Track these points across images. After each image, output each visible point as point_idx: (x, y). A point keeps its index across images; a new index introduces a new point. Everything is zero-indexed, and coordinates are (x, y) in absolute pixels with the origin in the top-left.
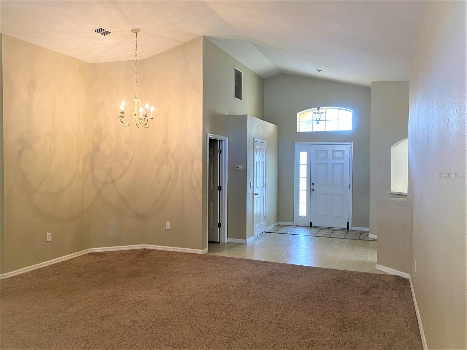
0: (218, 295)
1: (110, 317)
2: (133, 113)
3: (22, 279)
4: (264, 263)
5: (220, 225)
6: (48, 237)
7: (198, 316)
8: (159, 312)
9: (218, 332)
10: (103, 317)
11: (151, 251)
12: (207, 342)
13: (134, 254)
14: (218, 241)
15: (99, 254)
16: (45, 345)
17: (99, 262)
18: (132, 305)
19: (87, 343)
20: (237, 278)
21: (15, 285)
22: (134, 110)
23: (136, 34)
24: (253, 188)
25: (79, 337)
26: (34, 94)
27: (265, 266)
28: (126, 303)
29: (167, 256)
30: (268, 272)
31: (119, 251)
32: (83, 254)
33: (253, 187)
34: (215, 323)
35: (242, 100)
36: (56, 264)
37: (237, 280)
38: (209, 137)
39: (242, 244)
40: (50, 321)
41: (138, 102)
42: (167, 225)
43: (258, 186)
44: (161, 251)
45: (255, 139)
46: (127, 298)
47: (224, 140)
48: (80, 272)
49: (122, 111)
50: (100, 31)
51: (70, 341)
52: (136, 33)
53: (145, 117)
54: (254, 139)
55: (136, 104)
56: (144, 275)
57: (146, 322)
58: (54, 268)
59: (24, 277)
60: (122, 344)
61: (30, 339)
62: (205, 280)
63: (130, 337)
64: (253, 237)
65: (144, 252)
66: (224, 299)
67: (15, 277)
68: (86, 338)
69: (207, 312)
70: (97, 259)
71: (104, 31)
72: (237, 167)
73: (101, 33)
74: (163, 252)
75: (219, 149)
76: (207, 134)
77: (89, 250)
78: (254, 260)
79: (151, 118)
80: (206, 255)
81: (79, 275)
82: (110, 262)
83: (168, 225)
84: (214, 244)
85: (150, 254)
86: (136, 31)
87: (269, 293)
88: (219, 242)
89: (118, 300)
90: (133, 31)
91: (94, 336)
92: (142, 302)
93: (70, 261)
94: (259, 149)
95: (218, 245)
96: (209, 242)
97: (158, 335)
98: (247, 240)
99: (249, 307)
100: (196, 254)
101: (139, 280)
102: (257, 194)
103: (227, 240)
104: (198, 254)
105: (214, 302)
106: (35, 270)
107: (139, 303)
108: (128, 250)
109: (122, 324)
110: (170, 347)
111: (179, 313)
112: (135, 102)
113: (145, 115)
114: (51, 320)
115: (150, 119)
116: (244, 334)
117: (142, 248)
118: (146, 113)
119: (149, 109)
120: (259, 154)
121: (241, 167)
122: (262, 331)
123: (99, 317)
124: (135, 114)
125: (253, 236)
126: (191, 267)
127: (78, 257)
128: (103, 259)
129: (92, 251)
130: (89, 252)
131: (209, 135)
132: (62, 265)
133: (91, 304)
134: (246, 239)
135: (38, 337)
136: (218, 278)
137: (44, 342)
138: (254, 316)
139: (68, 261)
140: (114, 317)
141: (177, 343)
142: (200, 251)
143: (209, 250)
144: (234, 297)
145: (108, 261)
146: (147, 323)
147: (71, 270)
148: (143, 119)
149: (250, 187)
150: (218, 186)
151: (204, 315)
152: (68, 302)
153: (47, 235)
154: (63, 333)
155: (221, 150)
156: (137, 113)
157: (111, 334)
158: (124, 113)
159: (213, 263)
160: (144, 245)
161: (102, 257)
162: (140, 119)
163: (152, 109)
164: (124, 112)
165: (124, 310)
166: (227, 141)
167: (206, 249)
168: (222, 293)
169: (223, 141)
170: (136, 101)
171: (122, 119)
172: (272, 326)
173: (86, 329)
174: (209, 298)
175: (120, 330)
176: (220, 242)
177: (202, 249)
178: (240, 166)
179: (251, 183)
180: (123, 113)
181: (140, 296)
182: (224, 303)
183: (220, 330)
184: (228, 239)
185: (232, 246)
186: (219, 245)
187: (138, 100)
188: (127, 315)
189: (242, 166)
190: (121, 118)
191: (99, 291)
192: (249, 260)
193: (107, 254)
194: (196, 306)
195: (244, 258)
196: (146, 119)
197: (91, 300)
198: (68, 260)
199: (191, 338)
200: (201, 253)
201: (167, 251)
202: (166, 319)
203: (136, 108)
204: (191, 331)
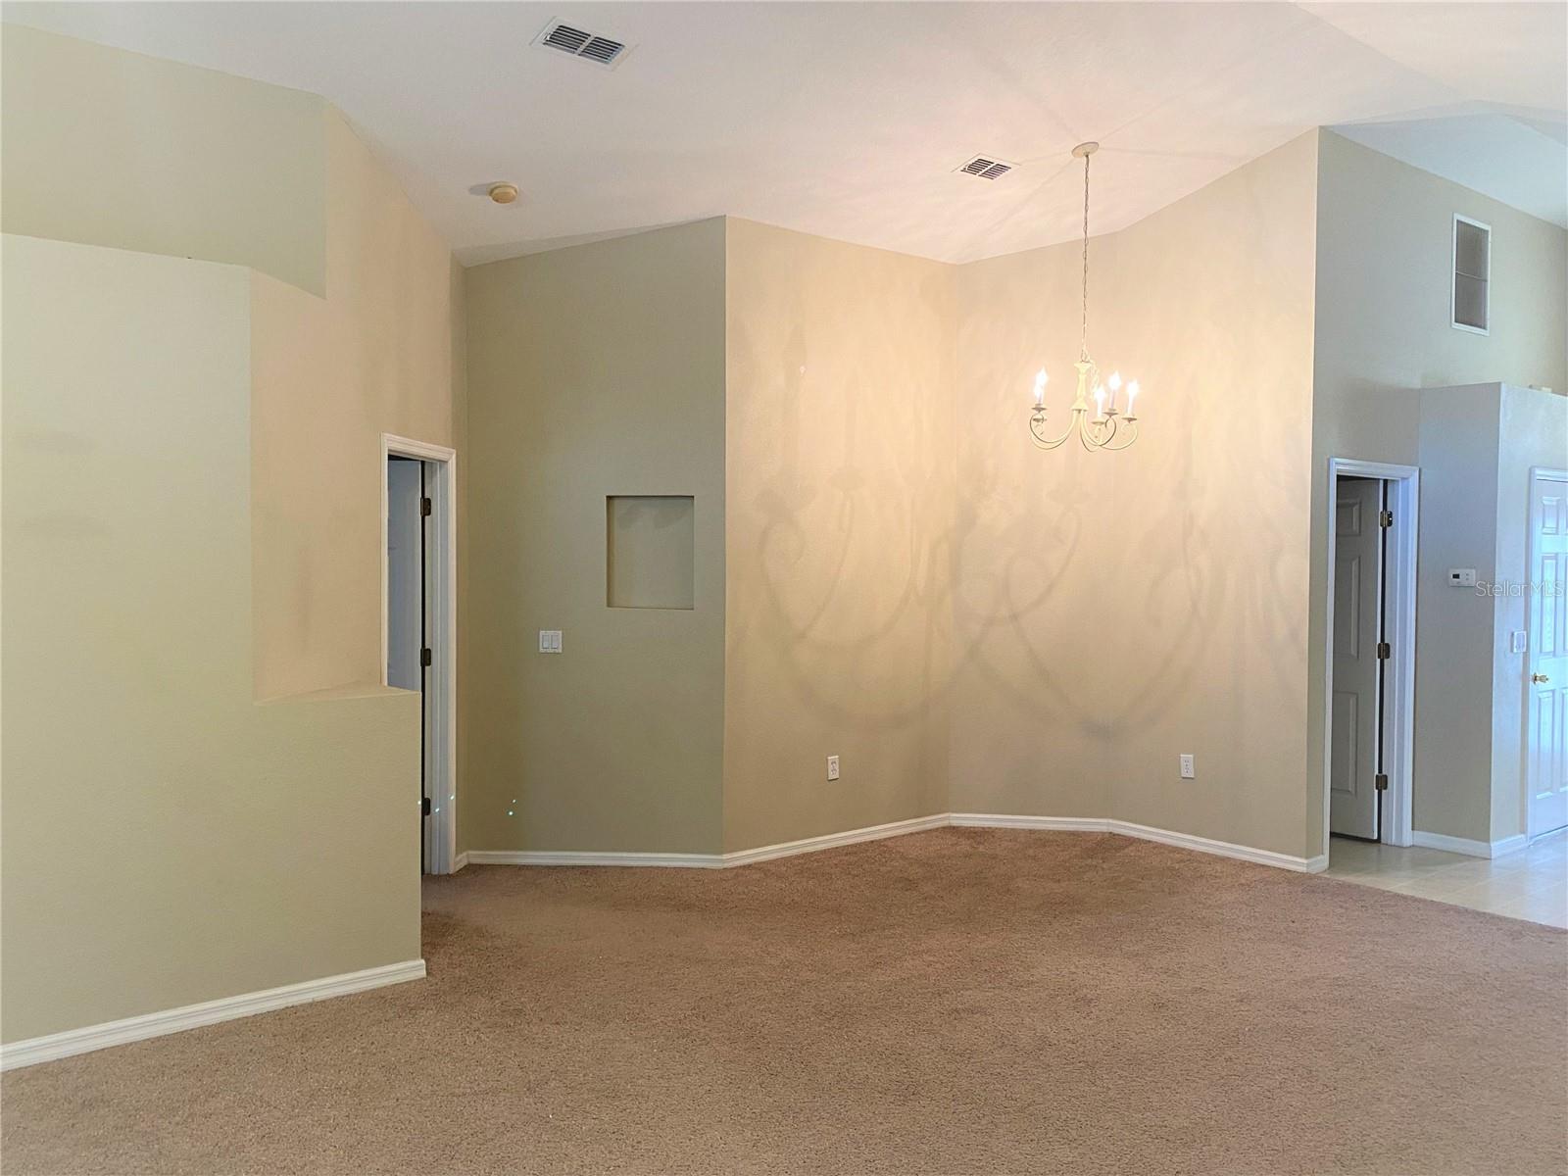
0: (1338, 1012)
1: (978, 1015)
2: (1074, 407)
3: (765, 874)
4: (1548, 934)
5: (1382, 782)
6: (830, 767)
7: (1253, 1064)
8: (1124, 1029)
9: (1312, 1125)
10: (956, 1011)
11: (1131, 841)
12: (1266, 1145)
13: (1074, 846)
14: (1376, 837)
15: (970, 832)
16: (800, 1053)
17: (968, 856)
18: (1047, 992)
19: (905, 1071)
20: (1421, 970)
21: (747, 887)
22: (1077, 399)
23: (1085, 158)
24: (1526, 655)
25: (887, 1052)
26: (802, 372)
27: (1551, 943)
28: (1030, 983)
29: (1182, 864)
30: (1555, 966)
31: (1030, 830)
32: (929, 826)
33: (1525, 650)
34: (1308, 1096)
35: (1484, 328)
36: (852, 846)
37: (1420, 976)
38: (1338, 470)
39: (1470, 857)
40: (819, 996)
41: (1089, 370)
42: (1183, 764)
43: (1548, 647)
44: (1163, 846)
45: (1538, 472)
46: (1033, 971)
47: (1403, 479)
48: (911, 878)
49: (1037, 402)
50: (977, 167)
51: (864, 1058)
52: (1087, 156)
53: (1108, 417)
54: (1531, 472)
55: (1082, 377)
56: (1097, 912)
57: (1081, 1049)
58: (846, 858)
59: (769, 870)
60: (999, 1093)
61: (766, 1032)
62: (1299, 956)
63: (1024, 1081)
64: (1523, 836)
65: (1111, 844)
66: (1354, 1028)
67: (749, 867)
68: (903, 1057)
69: (1286, 1057)
70: (965, 845)
71: (989, 167)
72: (1456, 576)
73: (981, 173)
74: (1170, 852)
75: (1381, 509)
76: (1329, 460)
77: (944, 819)
78: (1506, 919)
79: (1130, 420)
80: (1320, 878)
81: (910, 884)
82: (1001, 860)
83: (1187, 764)
84: (1360, 846)
85: (1129, 851)
86: (1086, 151)
87: (1543, 1037)
88: (1379, 840)
89: (1007, 972)
90: (1076, 151)
91: (927, 1056)
92: (1076, 991)
93: (889, 843)
94: (1558, 506)
95: (1373, 849)
96: (1333, 835)
97: (1111, 1093)
98: (1493, 844)
99: (1448, 1069)
100: (1284, 870)
101: (1078, 924)
102: (1544, 679)
103: (1408, 837)
104: (1289, 871)
105: (1318, 1030)
106: (798, 857)
107: (1068, 992)
108: (1060, 833)
109: (1009, 1040)
110: (1142, 1134)
111: (1189, 1042)
112: (1079, 373)
113: (1107, 411)
114: (821, 994)
115: (1126, 422)
116: (1405, 1152)
117: (1104, 829)
118: (1113, 405)
119: (1123, 388)
120: (1557, 528)
121: (1470, 576)
122: (1481, 1158)
123: (946, 1010)
124: (1080, 411)
125: (1523, 831)
126: (1256, 910)
127: (912, 834)
128: (981, 848)
129: (955, 823)
130: (945, 823)
131: (1337, 463)
132: (867, 850)
133: (930, 969)
134: (1487, 840)
135: (787, 1030)
136: (1346, 958)
137: (800, 1046)
138: (1461, 1100)
139: (886, 843)
140: (990, 1018)
141: (1166, 1127)
142: (1298, 864)
143: (1331, 865)
144: (1394, 1027)
145: (994, 857)
146: (1083, 1052)
147: (889, 869)
148: (1102, 423)
149: (1512, 651)
150: (1379, 641)
151: (1272, 1062)
152: (870, 954)
153: (830, 763)
154: (846, 1032)
155: (1390, 515)
156: (1083, 406)
157: (972, 1060)
158: (1043, 409)
159: (1341, 907)
160: (1111, 821)
161: (979, 843)
162: (1094, 423)
163: (1133, 390)
164: (1043, 406)
165: (1022, 1002)
166: (1414, 481)
167: (1321, 857)
168: (1354, 1008)
169: (1398, 481)
170: (1083, 368)
171: (1039, 428)
172: (1526, 1149)
173: (907, 1034)
174: (1304, 1016)
175: (999, 1056)
176: (1382, 841)
177: (1307, 858)
178: (1468, 571)
179: (1516, 634)
180: (1039, 409)
181: (1074, 970)
182: (1351, 1041)
183: (1318, 1121)
184: (1415, 832)
185: (1424, 859)
186: (1379, 850)
187: (1088, 366)
188: (1027, 1021)
189: (1474, 571)
190: (1034, 423)
191: (957, 937)
192: (1484, 913)
193: (993, 836)
194: (1249, 1030)
195: (1466, 906)
196: (1110, 424)
197: (931, 958)
198: (885, 839)
199: (1213, 1122)
200: (1303, 869)
201: (1184, 849)
202: (1143, 1053)
203: (1081, 391)
204: (1218, 1102)
